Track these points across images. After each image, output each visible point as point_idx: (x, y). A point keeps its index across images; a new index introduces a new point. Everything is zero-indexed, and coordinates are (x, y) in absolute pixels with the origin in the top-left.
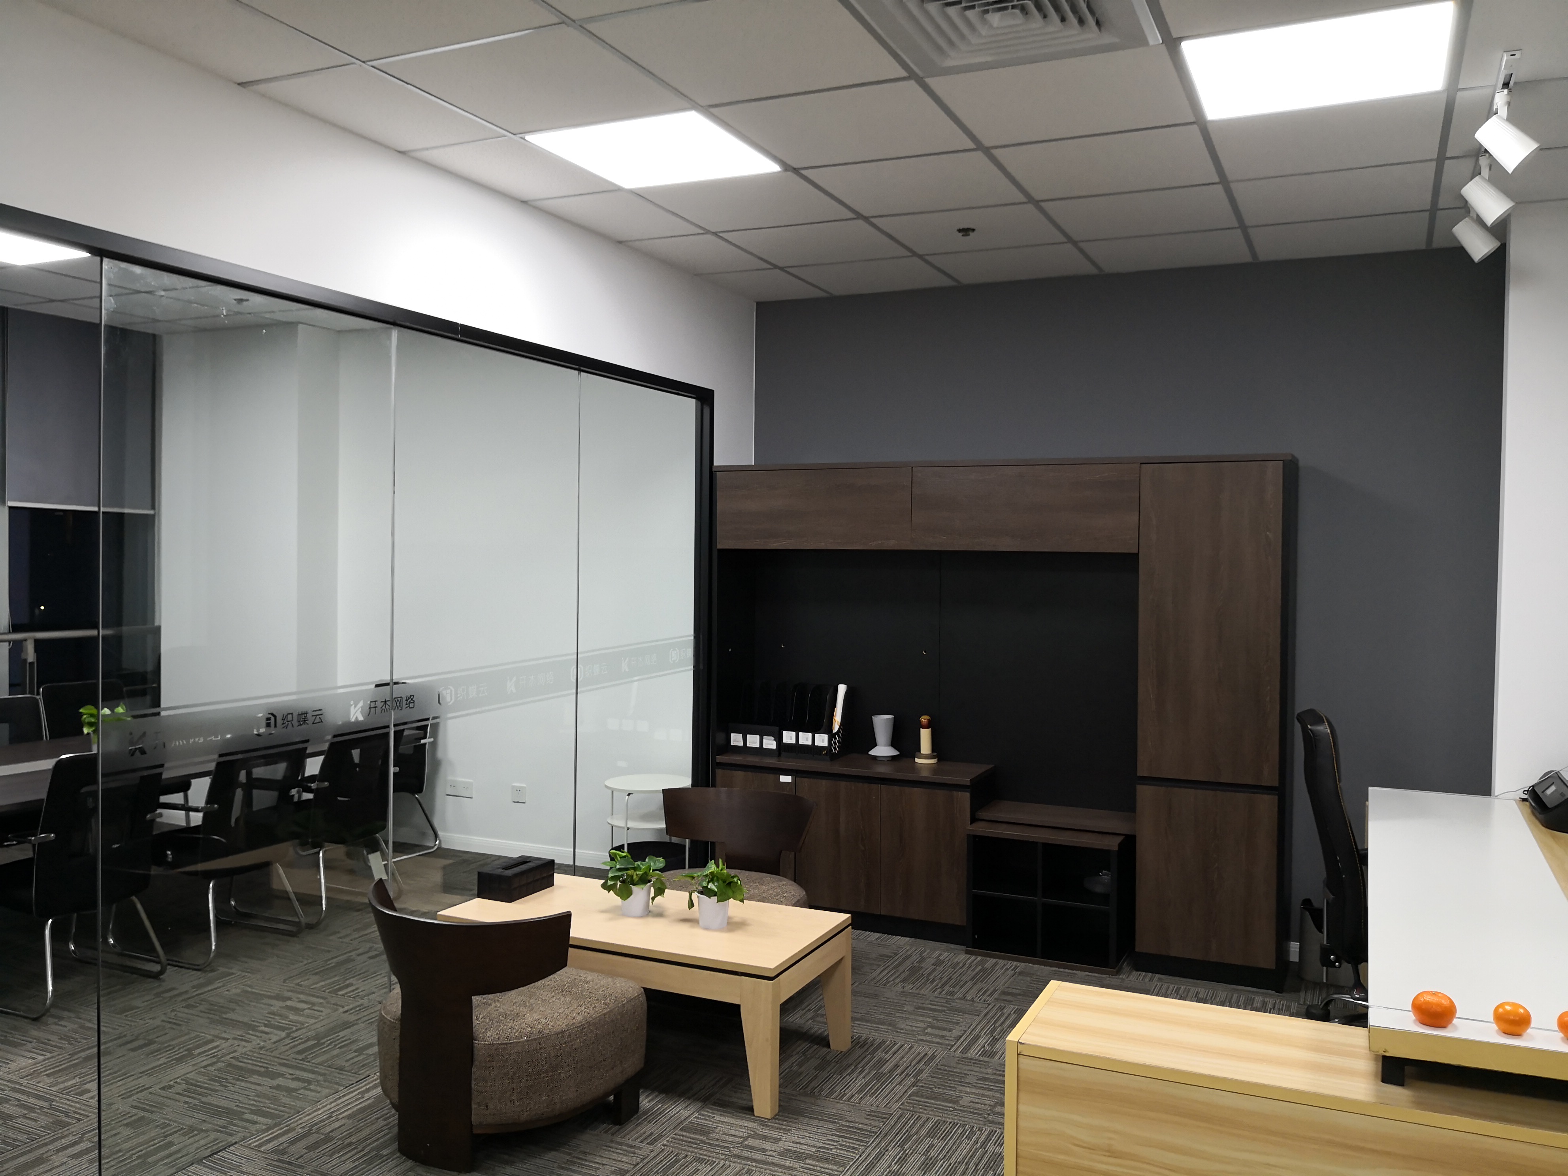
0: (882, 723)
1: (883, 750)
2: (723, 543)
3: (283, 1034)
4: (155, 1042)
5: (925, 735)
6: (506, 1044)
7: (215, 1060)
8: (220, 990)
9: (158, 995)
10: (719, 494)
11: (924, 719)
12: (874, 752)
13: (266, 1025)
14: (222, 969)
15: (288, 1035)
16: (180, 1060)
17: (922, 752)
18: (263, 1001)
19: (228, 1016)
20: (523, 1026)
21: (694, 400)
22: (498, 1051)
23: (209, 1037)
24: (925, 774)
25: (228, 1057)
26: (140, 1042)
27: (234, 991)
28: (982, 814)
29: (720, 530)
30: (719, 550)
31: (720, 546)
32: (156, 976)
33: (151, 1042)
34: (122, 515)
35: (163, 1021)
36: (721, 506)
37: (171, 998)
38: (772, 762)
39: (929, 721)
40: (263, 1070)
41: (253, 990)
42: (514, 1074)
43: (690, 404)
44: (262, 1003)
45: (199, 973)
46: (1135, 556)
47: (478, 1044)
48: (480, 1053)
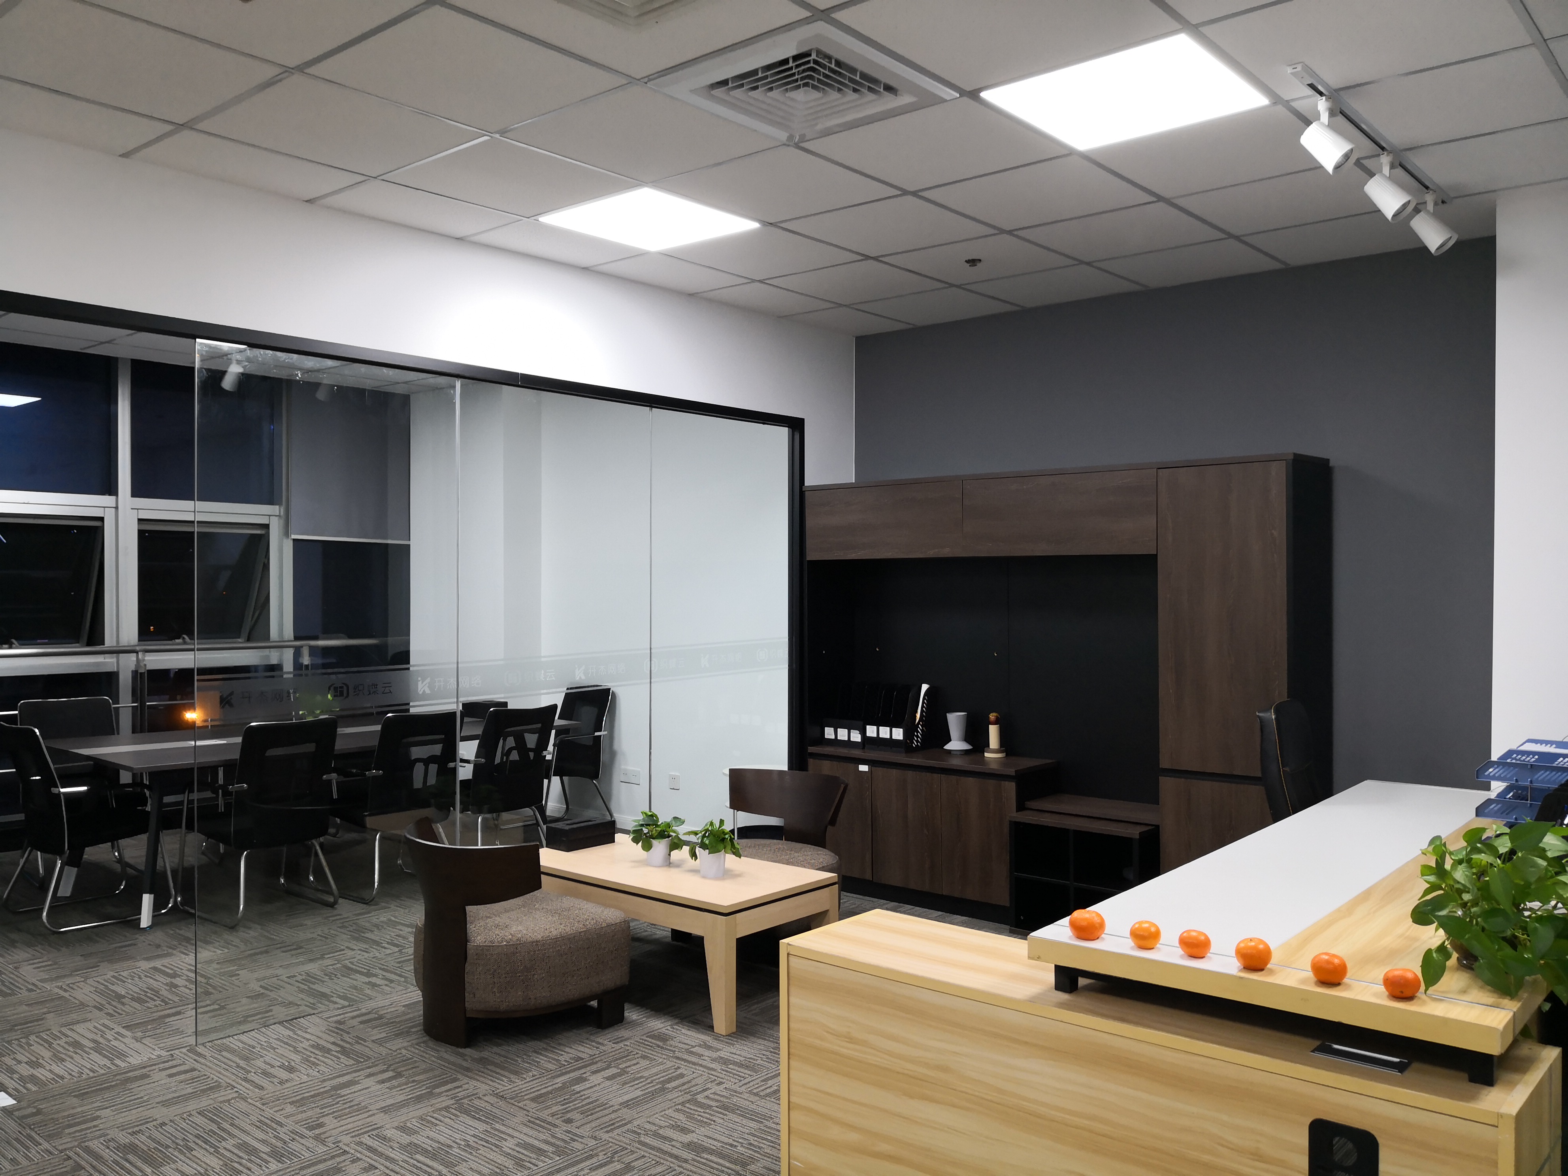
0: (955, 721)
1: (956, 744)
2: (812, 555)
3: (397, 949)
4: (303, 948)
5: (993, 731)
6: (490, 946)
7: (336, 962)
8: (371, 918)
9: (326, 918)
10: (808, 511)
11: (992, 716)
12: (948, 747)
13: (388, 943)
14: (383, 904)
15: (400, 951)
16: (311, 961)
17: (991, 747)
18: (397, 928)
19: (367, 935)
20: (507, 934)
21: (787, 428)
22: (484, 951)
23: (342, 947)
24: (994, 766)
25: (347, 962)
26: (295, 947)
27: (382, 919)
28: (1029, 804)
29: (810, 543)
30: (809, 561)
31: (809, 558)
32: (332, 906)
33: (301, 948)
34: (387, 544)
35: (318, 935)
36: (810, 522)
37: (334, 920)
38: (857, 753)
39: (997, 718)
40: (365, 971)
41: (396, 920)
42: (495, 971)
43: (782, 433)
44: (396, 929)
45: (365, 906)
46: (1154, 557)
47: (470, 945)
48: (470, 952)
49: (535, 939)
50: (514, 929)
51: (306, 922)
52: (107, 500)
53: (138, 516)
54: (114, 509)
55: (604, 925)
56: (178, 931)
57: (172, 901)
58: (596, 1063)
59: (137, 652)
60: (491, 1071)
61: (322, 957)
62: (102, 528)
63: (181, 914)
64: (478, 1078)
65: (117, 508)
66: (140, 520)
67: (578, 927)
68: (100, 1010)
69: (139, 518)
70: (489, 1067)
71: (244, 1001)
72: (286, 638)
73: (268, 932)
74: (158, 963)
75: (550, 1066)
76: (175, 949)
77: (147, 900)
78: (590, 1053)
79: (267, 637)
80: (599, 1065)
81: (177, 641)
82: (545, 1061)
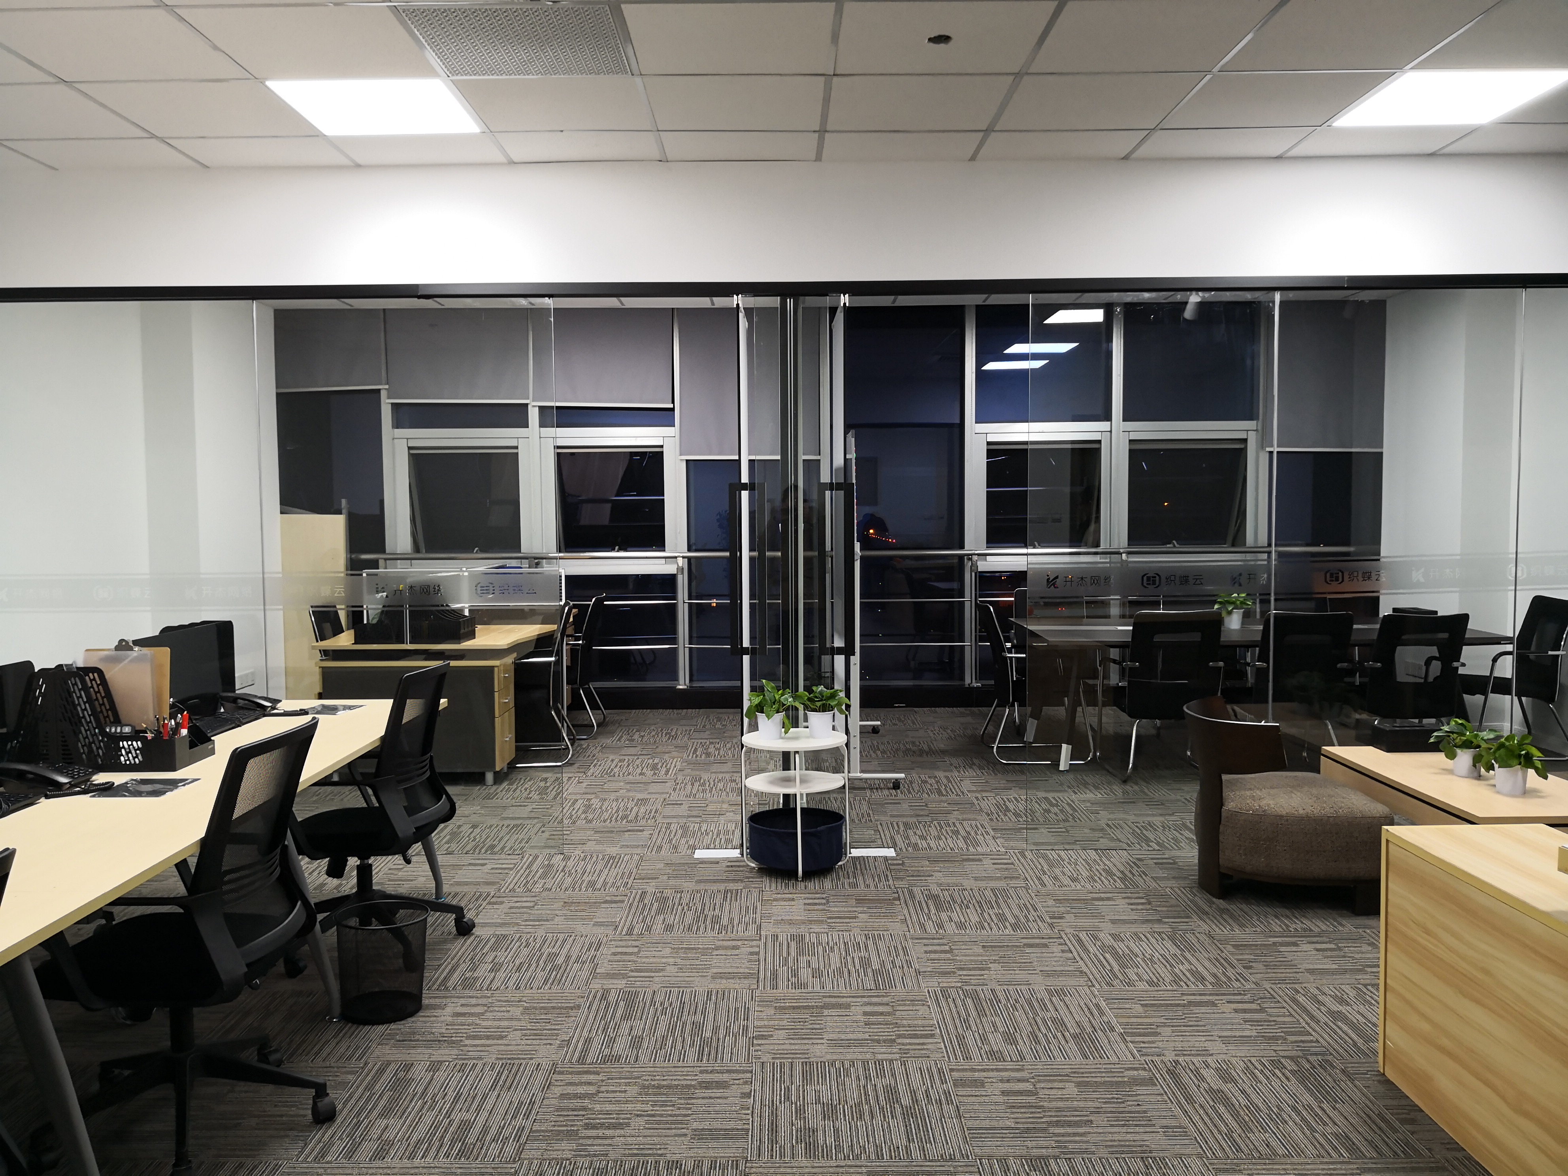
6: (1238, 812)
20: (1256, 805)
22: (1235, 814)
34: (1352, 453)
42: (1241, 835)
47: (1224, 808)
48: (1223, 814)
49: (1280, 813)
50: (1263, 803)
51: (1183, 788)
52: (1104, 426)
53: (1129, 438)
54: (1108, 433)
55: (1359, 815)
56: (1085, 778)
57: (1091, 754)
58: (1322, 937)
59: (1121, 554)
60: (1224, 919)
61: (1173, 814)
62: (1099, 450)
63: (1094, 765)
64: (1207, 921)
65: (1111, 431)
66: (1130, 441)
67: (1328, 811)
68: (989, 815)
70: (1224, 916)
71: (1086, 831)
72: (1260, 544)
73: (1148, 789)
74: (1050, 796)
75: (1277, 929)
76: (1071, 788)
77: (1065, 749)
78: (1323, 928)
79: (1244, 544)
80: (1324, 938)
81: (1168, 546)
82: (1276, 925)
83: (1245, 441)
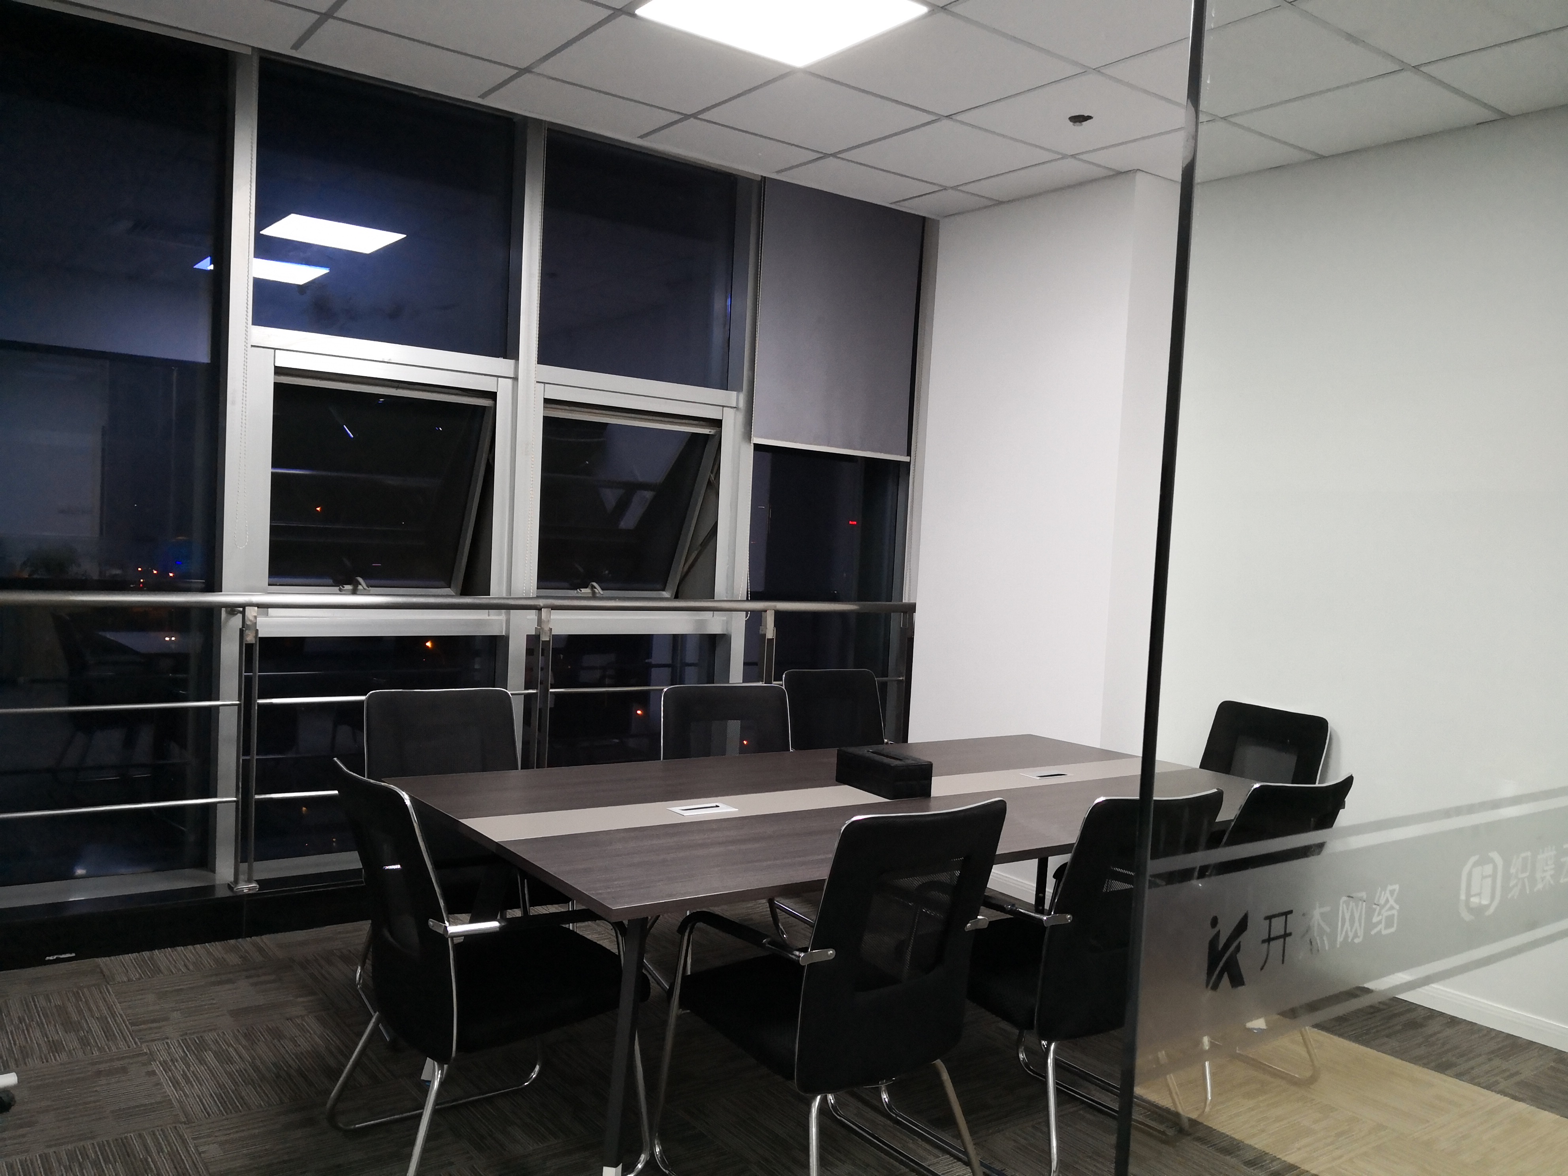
52: (502, 366)
53: (544, 395)
54: (510, 381)
59: (539, 609)
62: (492, 412)
65: (515, 379)
66: (547, 401)
69: (545, 397)
72: (737, 597)
79: (710, 594)
81: (584, 591)
83: (717, 423)
